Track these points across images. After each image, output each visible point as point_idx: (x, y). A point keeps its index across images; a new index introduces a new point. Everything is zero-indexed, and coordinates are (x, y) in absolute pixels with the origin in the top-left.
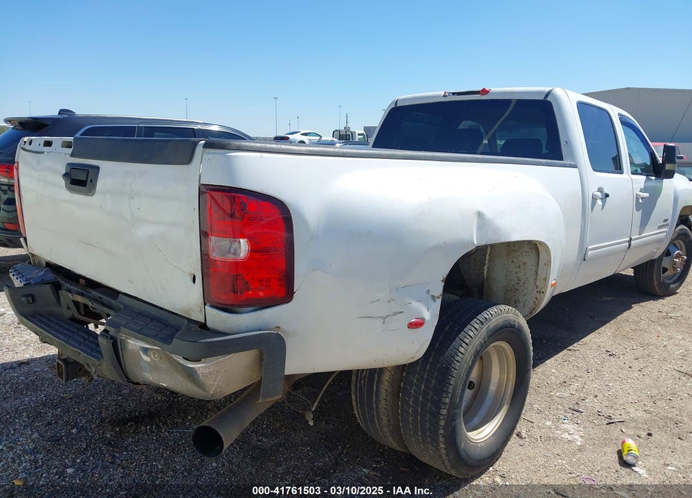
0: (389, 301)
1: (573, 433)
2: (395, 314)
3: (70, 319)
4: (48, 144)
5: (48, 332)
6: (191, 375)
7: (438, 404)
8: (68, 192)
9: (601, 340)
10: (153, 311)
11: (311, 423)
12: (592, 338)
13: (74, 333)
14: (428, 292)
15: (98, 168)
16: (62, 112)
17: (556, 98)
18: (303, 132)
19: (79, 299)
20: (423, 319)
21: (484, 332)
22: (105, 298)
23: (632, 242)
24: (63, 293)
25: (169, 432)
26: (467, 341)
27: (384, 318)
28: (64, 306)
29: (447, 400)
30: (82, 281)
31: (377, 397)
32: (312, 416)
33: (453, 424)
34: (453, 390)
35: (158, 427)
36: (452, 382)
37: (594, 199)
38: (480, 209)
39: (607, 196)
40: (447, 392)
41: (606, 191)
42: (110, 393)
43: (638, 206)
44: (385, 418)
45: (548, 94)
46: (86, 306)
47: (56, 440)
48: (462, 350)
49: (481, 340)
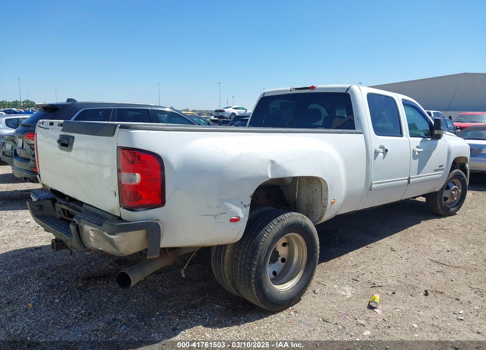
0: (217, 207)
1: (348, 291)
2: (222, 214)
3: (60, 219)
4: (52, 124)
5: (47, 224)
6: (111, 242)
7: (251, 265)
8: (59, 150)
9: (391, 242)
10: (98, 212)
11: (184, 276)
12: (386, 241)
13: (60, 225)
14: (242, 203)
15: (74, 137)
16: (69, 100)
17: (352, 92)
18: (234, 107)
19: (64, 207)
20: (239, 217)
21: (279, 226)
22: (78, 207)
23: (411, 180)
24: (57, 204)
25: (113, 285)
26: (268, 231)
27: (216, 216)
28: (57, 212)
29: (256, 263)
30: (67, 198)
31: (223, 263)
32: (184, 272)
33: (260, 276)
34: (259, 258)
35: (108, 282)
36: (258, 253)
37: (376, 153)
38: (273, 159)
39: (387, 150)
40: (256, 258)
41: (386, 148)
42: (84, 264)
43: (415, 157)
44: (227, 275)
45: (348, 89)
46: (68, 211)
47: (52, 286)
48: (265, 235)
49: (278, 231)
